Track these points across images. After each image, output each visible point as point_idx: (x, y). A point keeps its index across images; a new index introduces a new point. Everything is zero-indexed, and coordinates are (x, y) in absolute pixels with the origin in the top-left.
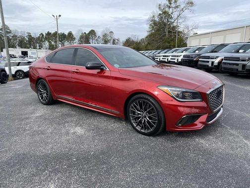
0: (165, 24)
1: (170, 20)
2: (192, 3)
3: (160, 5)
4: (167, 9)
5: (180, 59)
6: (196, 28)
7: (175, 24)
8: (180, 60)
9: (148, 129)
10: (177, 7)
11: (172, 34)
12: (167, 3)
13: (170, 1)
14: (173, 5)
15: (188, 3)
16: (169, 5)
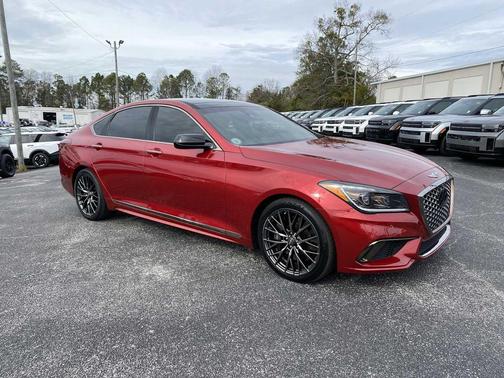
0: (331, 59)
1: (342, 51)
2: (384, 17)
3: (321, 21)
4: (335, 29)
5: (362, 128)
6: (394, 65)
7: (351, 59)
8: (362, 130)
9: (301, 268)
10: (355, 25)
11: (347, 78)
12: (336, 17)
13: (341, 12)
14: (347, 21)
15: (377, 17)
16: (339, 21)
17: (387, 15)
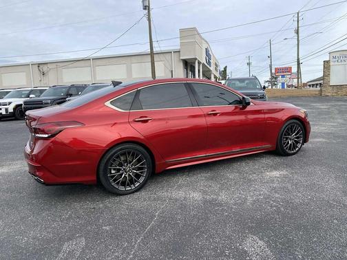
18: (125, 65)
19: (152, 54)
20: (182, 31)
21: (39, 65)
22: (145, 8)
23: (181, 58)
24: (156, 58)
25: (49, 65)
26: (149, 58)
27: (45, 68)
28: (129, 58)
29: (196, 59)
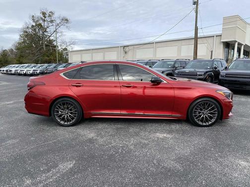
0: (40, 39)
1: (46, 34)
2: (67, 20)
3: (33, 17)
4: (41, 22)
7: (52, 38)
10: (52, 21)
11: (51, 48)
12: (42, 16)
13: (44, 14)
14: (48, 19)
15: (62, 19)
16: (43, 18)
17: (68, 19)
18: (177, 47)
19: (196, 38)
20: (225, 19)
21: (124, 47)
22: (195, 3)
23: (222, 41)
24: (199, 41)
25: (129, 47)
26: (193, 42)
27: (127, 49)
28: (180, 42)
29: (236, 41)
